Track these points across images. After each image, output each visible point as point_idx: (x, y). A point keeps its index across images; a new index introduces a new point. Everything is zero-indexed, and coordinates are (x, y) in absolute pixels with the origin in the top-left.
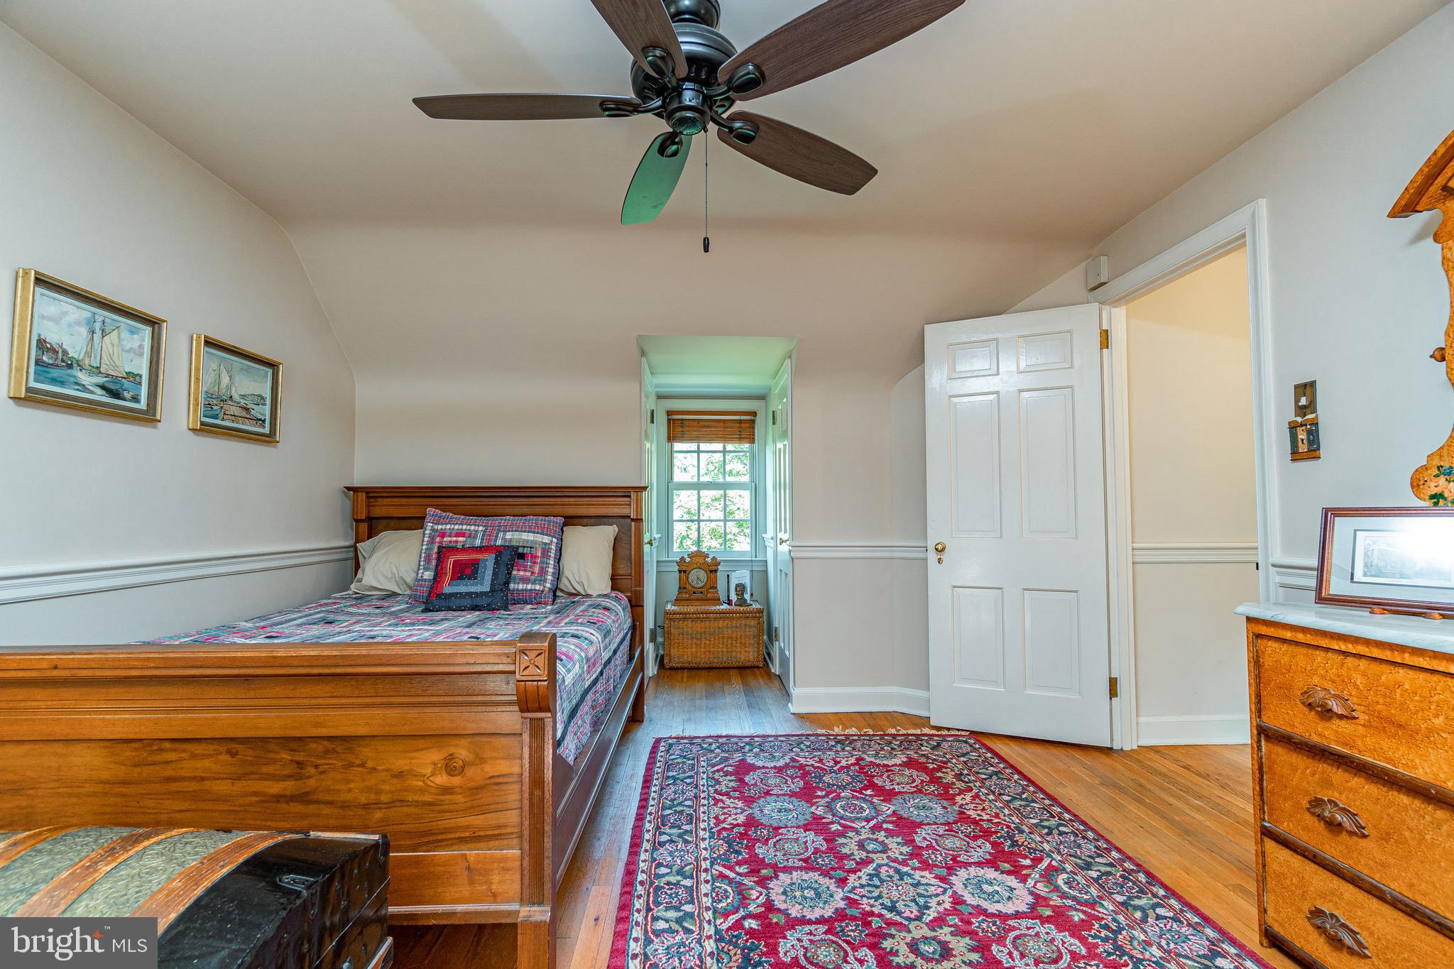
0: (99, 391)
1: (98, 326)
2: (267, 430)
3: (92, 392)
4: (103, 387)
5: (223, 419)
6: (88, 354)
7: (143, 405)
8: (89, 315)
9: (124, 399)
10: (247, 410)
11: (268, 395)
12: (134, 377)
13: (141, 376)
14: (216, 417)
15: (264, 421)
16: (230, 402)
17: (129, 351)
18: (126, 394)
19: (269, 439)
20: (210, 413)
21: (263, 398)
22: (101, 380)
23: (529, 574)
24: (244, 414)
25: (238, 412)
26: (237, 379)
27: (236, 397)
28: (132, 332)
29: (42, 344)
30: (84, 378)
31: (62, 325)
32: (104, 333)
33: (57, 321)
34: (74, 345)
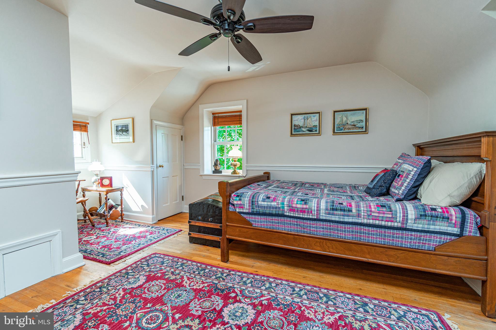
0: (307, 131)
1: (306, 118)
2: (364, 130)
3: (306, 132)
4: (308, 130)
5: (344, 130)
6: (304, 124)
7: (318, 132)
8: (304, 117)
9: (313, 132)
10: (354, 125)
11: (364, 119)
12: (315, 126)
13: (317, 125)
14: (342, 130)
15: (363, 127)
16: (347, 125)
17: (314, 121)
18: (313, 130)
19: (366, 131)
20: (339, 129)
21: (362, 120)
22: (307, 129)
24: (353, 127)
25: (350, 127)
26: (349, 118)
27: (349, 123)
28: (314, 117)
29: (295, 126)
30: (303, 129)
31: (299, 120)
32: (307, 119)
33: (297, 120)
34: (301, 124)
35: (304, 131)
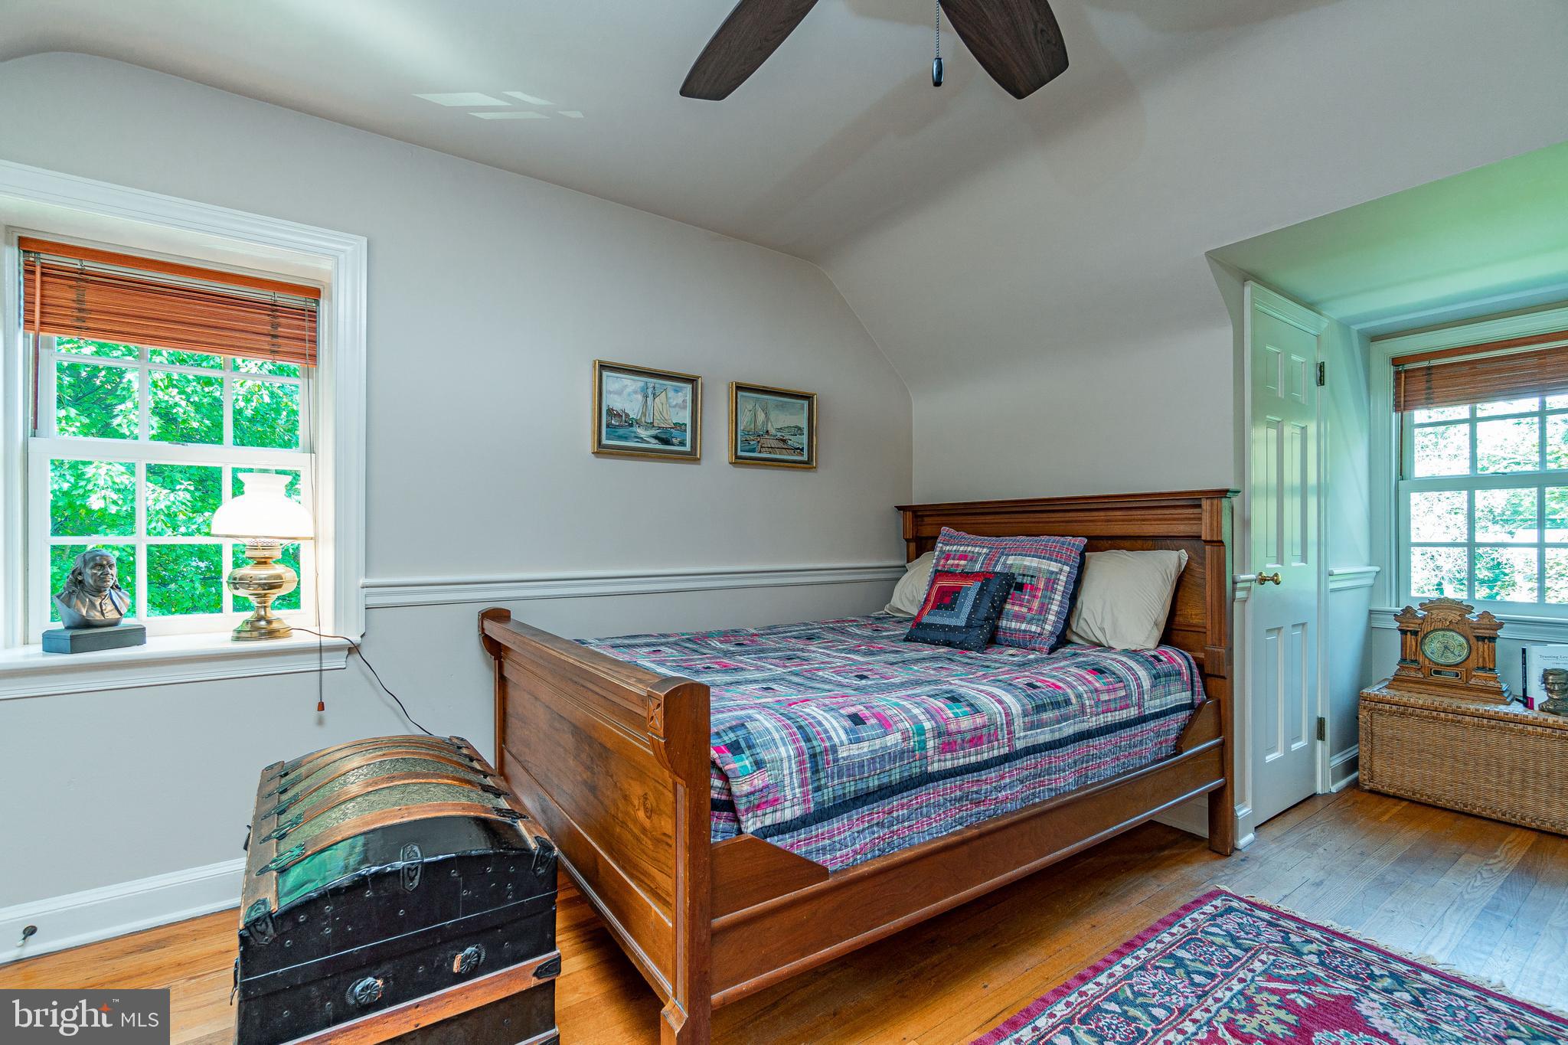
0: (654, 441)
1: (650, 391)
2: (805, 458)
3: (648, 442)
4: (656, 437)
5: (760, 452)
6: (644, 414)
7: (688, 448)
8: (641, 384)
9: (673, 445)
10: (784, 441)
11: (804, 425)
12: (679, 426)
13: (686, 425)
14: (753, 451)
15: (802, 450)
16: (767, 437)
17: (675, 406)
18: (674, 440)
19: (808, 465)
20: (747, 448)
21: (800, 429)
22: (654, 432)
23: (1025, 610)
24: (781, 445)
25: (774, 443)
26: (773, 415)
27: (773, 431)
28: (676, 391)
29: (610, 411)
30: (642, 432)
31: (624, 395)
32: (655, 396)
33: (619, 393)
34: (633, 409)
35: (643, 440)
